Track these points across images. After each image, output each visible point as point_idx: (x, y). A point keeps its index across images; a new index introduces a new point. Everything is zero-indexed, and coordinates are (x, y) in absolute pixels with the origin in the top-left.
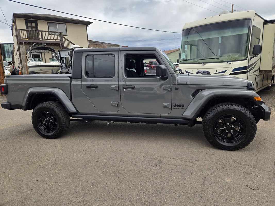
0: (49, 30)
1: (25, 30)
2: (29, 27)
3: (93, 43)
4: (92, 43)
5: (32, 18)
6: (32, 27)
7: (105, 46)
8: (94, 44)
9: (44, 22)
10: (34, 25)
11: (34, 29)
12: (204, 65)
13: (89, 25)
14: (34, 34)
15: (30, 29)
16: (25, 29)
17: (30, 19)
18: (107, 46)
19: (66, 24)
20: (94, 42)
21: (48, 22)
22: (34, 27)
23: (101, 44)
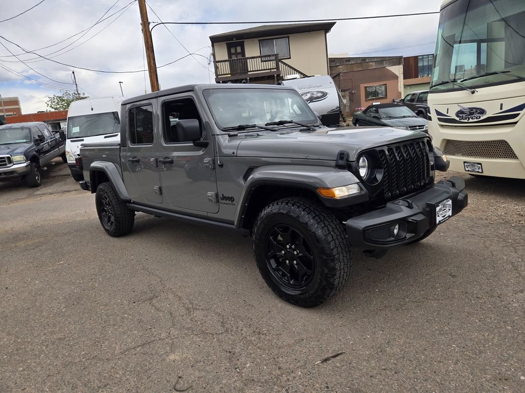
0: (261, 54)
1: (228, 61)
2: (233, 54)
3: (345, 63)
4: (343, 62)
5: (234, 39)
6: (236, 54)
7: (371, 63)
8: (347, 63)
9: (253, 41)
10: (239, 49)
11: (240, 57)
12: (473, 93)
13: (330, 29)
14: (240, 66)
15: (234, 58)
16: (227, 59)
17: (233, 40)
18: (373, 64)
19: (288, 37)
20: (347, 61)
21: (259, 40)
22: (239, 53)
23: (362, 60)
